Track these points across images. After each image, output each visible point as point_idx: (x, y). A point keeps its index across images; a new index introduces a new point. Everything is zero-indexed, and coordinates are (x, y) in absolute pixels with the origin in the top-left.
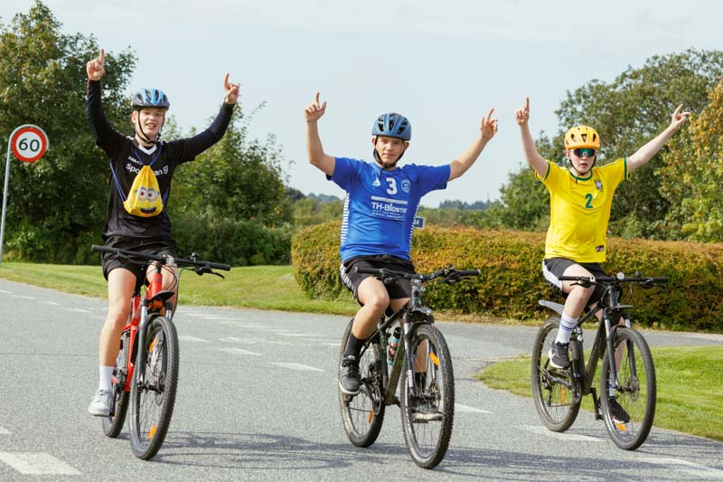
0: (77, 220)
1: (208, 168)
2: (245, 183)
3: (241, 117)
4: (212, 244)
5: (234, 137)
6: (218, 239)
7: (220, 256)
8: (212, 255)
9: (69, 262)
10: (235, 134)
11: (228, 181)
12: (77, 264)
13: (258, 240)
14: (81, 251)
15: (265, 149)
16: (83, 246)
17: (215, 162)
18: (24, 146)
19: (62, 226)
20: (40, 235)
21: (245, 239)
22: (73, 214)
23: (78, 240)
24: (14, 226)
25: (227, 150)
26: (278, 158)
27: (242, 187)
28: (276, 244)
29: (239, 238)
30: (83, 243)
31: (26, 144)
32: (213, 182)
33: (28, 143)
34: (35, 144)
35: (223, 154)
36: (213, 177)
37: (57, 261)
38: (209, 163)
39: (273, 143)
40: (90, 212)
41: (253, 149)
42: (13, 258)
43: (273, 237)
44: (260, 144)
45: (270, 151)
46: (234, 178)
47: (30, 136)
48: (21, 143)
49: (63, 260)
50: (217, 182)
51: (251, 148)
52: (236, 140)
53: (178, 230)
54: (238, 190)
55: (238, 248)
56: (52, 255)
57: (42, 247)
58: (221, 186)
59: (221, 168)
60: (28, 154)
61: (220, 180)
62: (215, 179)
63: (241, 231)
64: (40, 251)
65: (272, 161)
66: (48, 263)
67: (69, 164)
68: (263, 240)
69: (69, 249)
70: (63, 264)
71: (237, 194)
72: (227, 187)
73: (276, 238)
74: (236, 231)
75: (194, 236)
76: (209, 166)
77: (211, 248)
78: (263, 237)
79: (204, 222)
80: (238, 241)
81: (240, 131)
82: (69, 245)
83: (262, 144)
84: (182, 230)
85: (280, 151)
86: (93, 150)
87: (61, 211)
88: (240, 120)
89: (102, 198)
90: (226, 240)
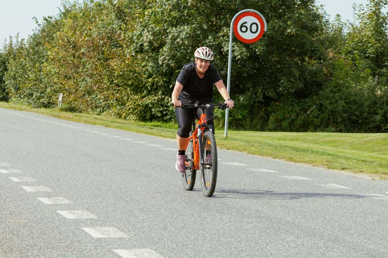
0: (270, 94)
1: (360, 46)
4: (382, 109)
5: (381, 20)
8: (383, 118)
9: (262, 129)
10: (383, 18)
11: (377, 56)
12: (271, 130)
14: (272, 118)
16: (273, 114)
17: (366, 41)
18: (244, 29)
23: (270, 109)
25: (376, 31)
30: (274, 112)
31: (246, 27)
32: (365, 57)
33: (248, 25)
34: (254, 27)
35: (373, 34)
36: (365, 53)
37: (253, 128)
38: (361, 42)
40: (279, 86)
46: (383, 54)
47: (249, 20)
48: (242, 26)
50: (368, 57)
52: (382, 23)
53: (353, 98)
56: (248, 123)
57: (240, 117)
58: (371, 61)
59: (372, 46)
60: (248, 36)
61: (372, 56)
62: (367, 55)
64: (238, 120)
66: (245, 129)
69: (262, 118)
70: (257, 130)
72: (376, 61)
75: (367, 103)
76: (361, 44)
77: (381, 112)
79: (372, 90)
82: (262, 113)
84: (356, 98)
86: (286, 34)
87: (255, 86)
88: (386, 6)
89: (291, 74)
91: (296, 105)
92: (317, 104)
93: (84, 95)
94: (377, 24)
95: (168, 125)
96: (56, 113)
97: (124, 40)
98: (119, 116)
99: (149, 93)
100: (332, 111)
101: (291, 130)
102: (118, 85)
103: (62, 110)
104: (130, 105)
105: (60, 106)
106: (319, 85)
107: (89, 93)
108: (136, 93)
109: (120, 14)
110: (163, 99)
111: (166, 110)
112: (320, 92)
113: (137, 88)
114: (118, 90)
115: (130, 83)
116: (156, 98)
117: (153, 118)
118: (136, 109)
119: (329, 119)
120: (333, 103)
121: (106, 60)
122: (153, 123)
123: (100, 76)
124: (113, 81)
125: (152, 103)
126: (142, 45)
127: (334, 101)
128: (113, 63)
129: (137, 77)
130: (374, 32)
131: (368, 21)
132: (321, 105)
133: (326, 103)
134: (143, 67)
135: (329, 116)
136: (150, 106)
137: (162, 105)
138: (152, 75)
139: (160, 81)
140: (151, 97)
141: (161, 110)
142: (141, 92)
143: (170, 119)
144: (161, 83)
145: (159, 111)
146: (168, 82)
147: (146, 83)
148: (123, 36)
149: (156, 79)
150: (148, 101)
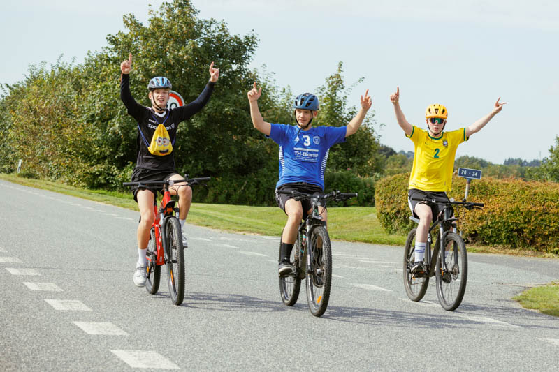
0: (208, 168)
3: (343, 88)
5: (337, 104)
10: (338, 102)
12: (208, 203)
13: (353, 187)
14: (211, 193)
16: (212, 188)
21: (343, 185)
22: (205, 163)
25: (331, 115)
26: (371, 122)
28: (367, 189)
29: (337, 185)
30: (213, 186)
35: (327, 117)
40: (219, 161)
41: (352, 114)
43: (365, 185)
49: (197, 200)
51: (350, 113)
52: (338, 107)
54: (339, 147)
63: (339, 179)
65: (367, 124)
67: (203, 123)
68: (357, 187)
69: (202, 191)
71: (338, 149)
73: (368, 185)
74: (335, 180)
78: (357, 184)
80: (337, 187)
81: (342, 99)
82: (201, 188)
85: (373, 115)
86: (223, 112)
87: (196, 160)
88: (342, 90)
89: (229, 151)
90: (328, 186)
91: (234, 181)
92: (254, 181)
93: (41, 162)
94: (332, 108)
95: (113, 193)
96: (12, 179)
97: (77, 110)
98: (70, 183)
99: (98, 162)
100: (268, 189)
101: (228, 203)
102: (70, 153)
103: (20, 175)
104: (79, 172)
105: (18, 172)
106: (261, 164)
107: (46, 160)
108: (86, 162)
109: (78, 86)
110: (109, 169)
111: (112, 179)
112: (259, 170)
113: (87, 157)
114: (70, 158)
115: (81, 152)
116: (103, 166)
117: (100, 186)
118: (84, 176)
119: (264, 196)
120: (270, 181)
121: (62, 128)
122: (98, 191)
123: (54, 143)
124: (66, 149)
125: (99, 171)
126: (93, 116)
127: (271, 178)
128: (67, 132)
129: (87, 146)
130: (328, 115)
131: (324, 104)
132: (259, 182)
133: (263, 180)
134: (94, 137)
135: (266, 193)
136: (97, 173)
137: (108, 174)
138: (102, 145)
139: (107, 150)
140: (99, 166)
141: (108, 178)
142: (91, 160)
143: (116, 187)
144: (108, 153)
145: (105, 178)
146: (113, 153)
147: (94, 152)
148: (75, 107)
149: (103, 149)
150: (96, 170)
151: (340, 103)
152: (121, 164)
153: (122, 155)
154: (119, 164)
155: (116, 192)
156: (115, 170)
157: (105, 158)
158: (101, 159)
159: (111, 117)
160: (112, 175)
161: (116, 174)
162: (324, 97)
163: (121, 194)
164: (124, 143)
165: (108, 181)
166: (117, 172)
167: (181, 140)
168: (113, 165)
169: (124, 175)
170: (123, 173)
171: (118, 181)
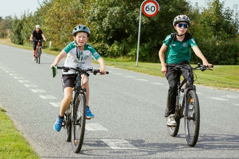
1: (208, 20)
2: (225, 26)
4: (219, 53)
5: (219, 6)
6: (222, 50)
7: (223, 58)
8: (219, 57)
10: (220, 5)
11: (217, 25)
15: (233, 11)
17: (211, 17)
19: (153, 46)
20: (143, 49)
21: (234, 50)
24: (131, 46)
25: (217, 12)
27: (223, 27)
29: (231, 50)
31: (149, 8)
32: (211, 25)
36: (210, 23)
37: (151, 61)
38: (209, 17)
39: (236, 8)
41: (227, 11)
42: (131, 60)
44: (230, 9)
45: (235, 12)
46: (220, 24)
47: (150, 4)
48: (146, 8)
50: (212, 25)
51: (227, 10)
52: (220, 8)
53: (204, 46)
54: (222, 29)
55: (231, 54)
56: (149, 58)
57: (144, 55)
58: (214, 27)
59: (214, 19)
60: (150, 13)
61: (214, 25)
62: (212, 24)
63: (232, 47)
64: (143, 57)
65: (236, 16)
66: (147, 62)
67: (158, 18)
70: (153, 62)
71: (221, 30)
72: (216, 27)
74: (229, 47)
75: (211, 49)
76: (208, 18)
77: (218, 54)
79: (214, 43)
80: (230, 51)
81: (222, 3)
83: (231, 9)
86: (169, 12)
90: (225, 51)
93: (63, 42)
94: (217, 8)
95: (107, 58)
96: (47, 51)
97: (84, 14)
99: (97, 42)
103: (51, 50)
105: (50, 47)
110: (104, 45)
111: (106, 51)
113: (91, 39)
116: (100, 44)
121: (75, 24)
125: (98, 47)
126: (94, 17)
130: (215, 12)
131: (213, 6)
134: (94, 28)
137: (104, 48)
138: (99, 32)
139: (103, 35)
140: (98, 44)
141: (103, 50)
142: (93, 41)
143: (108, 55)
144: (103, 37)
145: (102, 51)
146: (107, 36)
147: (95, 36)
148: (84, 12)
149: (101, 35)
150: (96, 46)
151: (221, 5)
152: (111, 42)
153: (111, 37)
154: (109, 42)
155: (109, 58)
156: (107, 46)
157: (101, 40)
158: (99, 40)
159: (104, 17)
160: (106, 49)
161: (108, 48)
162: (212, 2)
163: (111, 59)
164: (112, 31)
165: (103, 52)
166: (108, 47)
167: (144, 28)
168: (106, 43)
169: (112, 48)
170: (111, 47)
171: (109, 52)
